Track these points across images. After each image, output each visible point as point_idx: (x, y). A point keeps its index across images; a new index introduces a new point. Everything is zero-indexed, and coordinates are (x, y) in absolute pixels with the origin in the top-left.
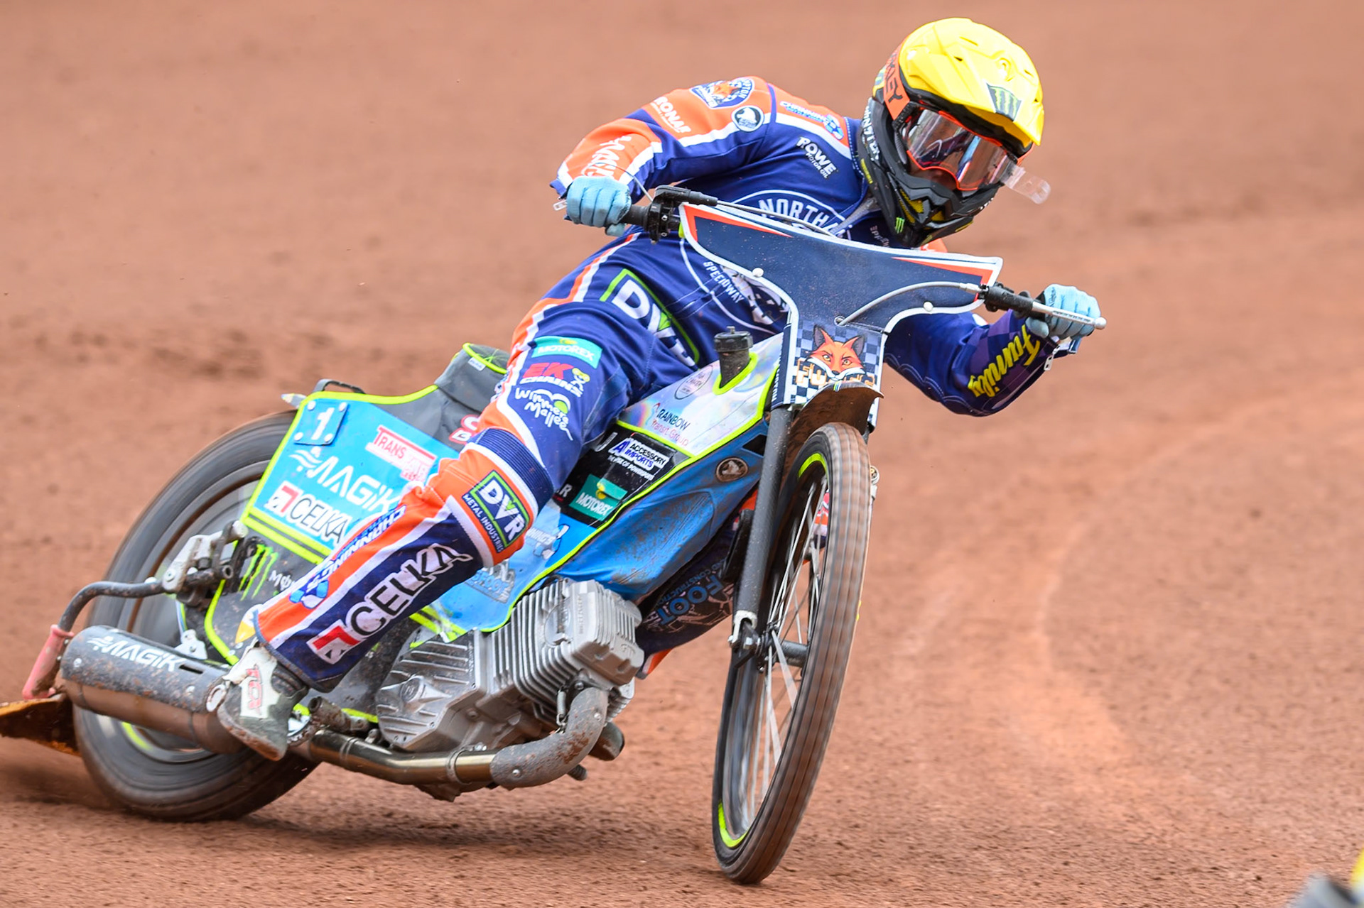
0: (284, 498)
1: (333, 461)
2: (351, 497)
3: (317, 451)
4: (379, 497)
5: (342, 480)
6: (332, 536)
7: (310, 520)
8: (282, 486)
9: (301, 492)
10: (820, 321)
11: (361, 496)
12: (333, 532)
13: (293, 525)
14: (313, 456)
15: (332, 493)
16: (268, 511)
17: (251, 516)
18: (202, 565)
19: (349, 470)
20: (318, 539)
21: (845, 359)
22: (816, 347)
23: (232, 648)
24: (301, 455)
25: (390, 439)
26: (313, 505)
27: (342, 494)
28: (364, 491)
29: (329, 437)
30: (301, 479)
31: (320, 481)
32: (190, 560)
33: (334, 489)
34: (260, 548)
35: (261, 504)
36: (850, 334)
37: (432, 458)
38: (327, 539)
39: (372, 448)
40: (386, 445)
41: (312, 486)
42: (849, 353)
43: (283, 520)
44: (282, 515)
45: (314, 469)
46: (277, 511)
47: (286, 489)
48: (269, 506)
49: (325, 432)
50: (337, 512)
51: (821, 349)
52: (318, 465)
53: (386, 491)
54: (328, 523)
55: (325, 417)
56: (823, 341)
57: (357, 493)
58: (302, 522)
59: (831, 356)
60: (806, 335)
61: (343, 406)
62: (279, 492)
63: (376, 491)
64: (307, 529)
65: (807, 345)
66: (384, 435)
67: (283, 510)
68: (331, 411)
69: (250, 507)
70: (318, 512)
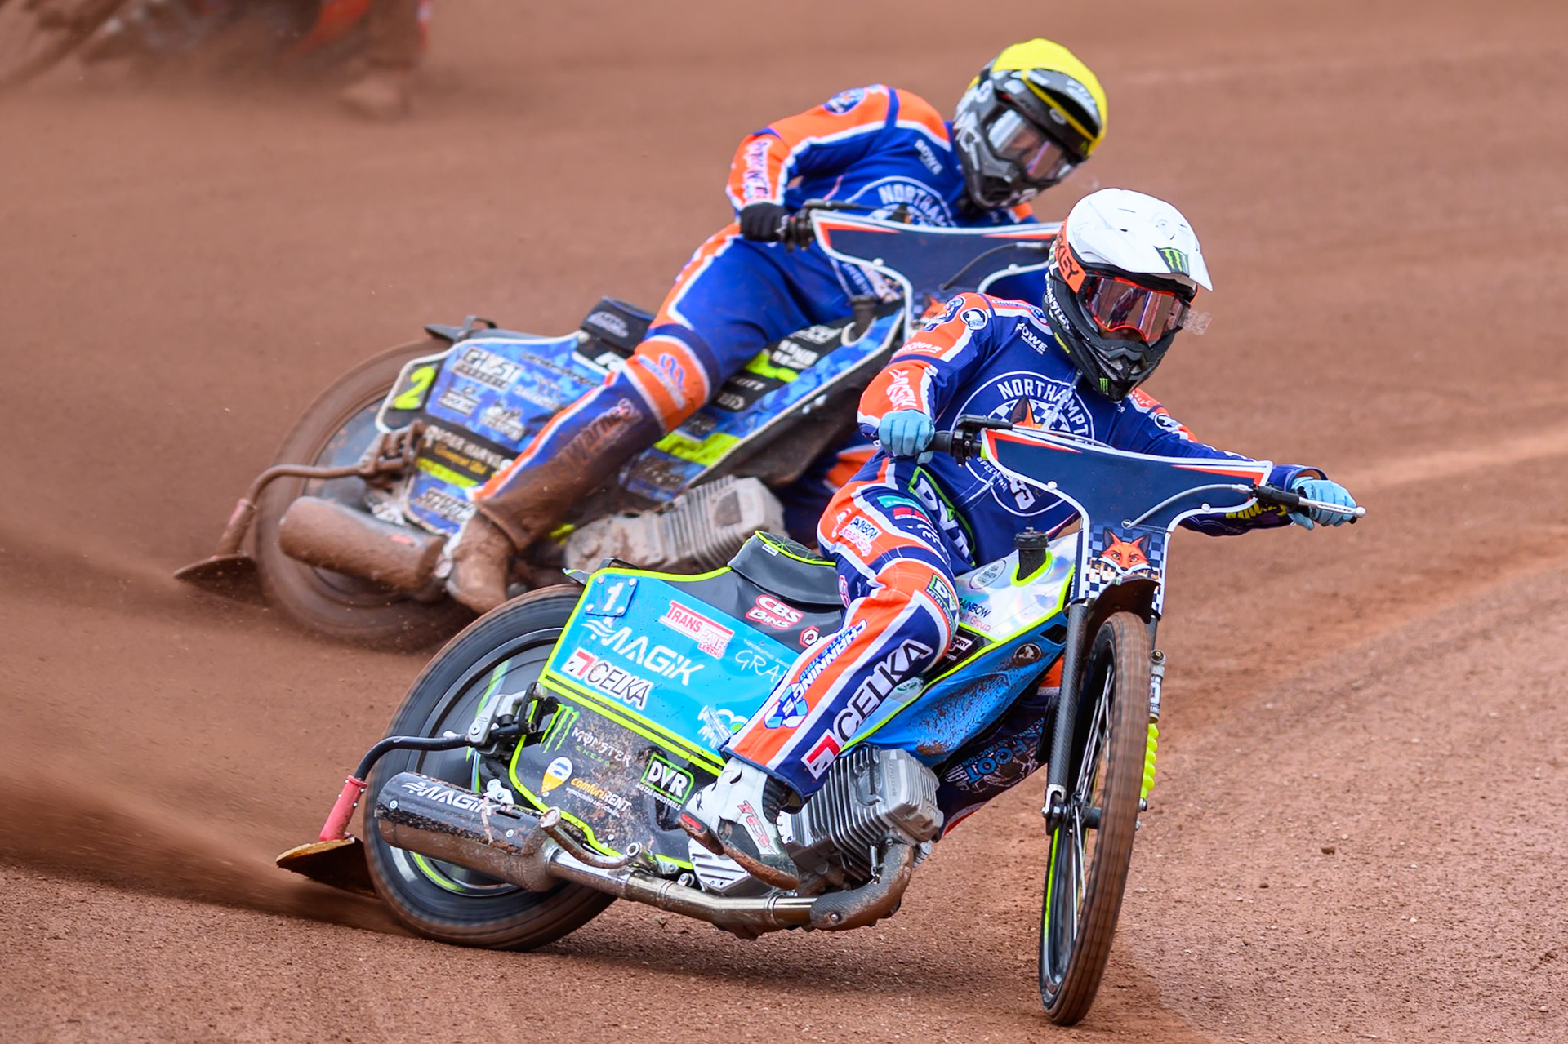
0: (580, 663)
1: (627, 631)
2: (648, 665)
3: (608, 621)
4: (677, 667)
5: (637, 648)
6: (634, 699)
7: (608, 684)
8: (577, 652)
9: (596, 658)
10: (1109, 525)
11: (659, 665)
12: (635, 695)
13: (593, 688)
14: (607, 626)
15: (628, 660)
16: (565, 674)
17: (548, 677)
18: (506, 721)
19: (644, 640)
20: (621, 701)
21: (1132, 557)
22: (1105, 548)
23: (537, 796)
24: (592, 624)
25: (684, 613)
26: (610, 671)
27: (639, 661)
28: (660, 660)
29: (621, 610)
30: (594, 646)
31: (615, 649)
32: (494, 716)
33: (631, 657)
34: (561, 707)
35: (557, 666)
36: (1136, 534)
37: (731, 633)
38: (629, 702)
39: (664, 620)
40: (680, 619)
41: (607, 653)
42: (1137, 551)
43: (582, 682)
44: (580, 678)
45: (608, 638)
46: (574, 674)
47: (581, 655)
48: (566, 668)
49: (616, 605)
50: (637, 678)
51: (1110, 549)
52: (612, 634)
53: (684, 661)
54: (629, 687)
55: (615, 591)
56: (1112, 542)
57: (654, 662)
58: (601, 685)
59: (1119, 554)
60: (1096, 537)
61: (633, 582)
62: (574, 657)
63: (674, 661)
64: (608, 692)
65: (1098, 546)
66: (677, 609)
67: (580, 674)
68: (620, 586)
69: (547, 669)
70: (616, 677)
